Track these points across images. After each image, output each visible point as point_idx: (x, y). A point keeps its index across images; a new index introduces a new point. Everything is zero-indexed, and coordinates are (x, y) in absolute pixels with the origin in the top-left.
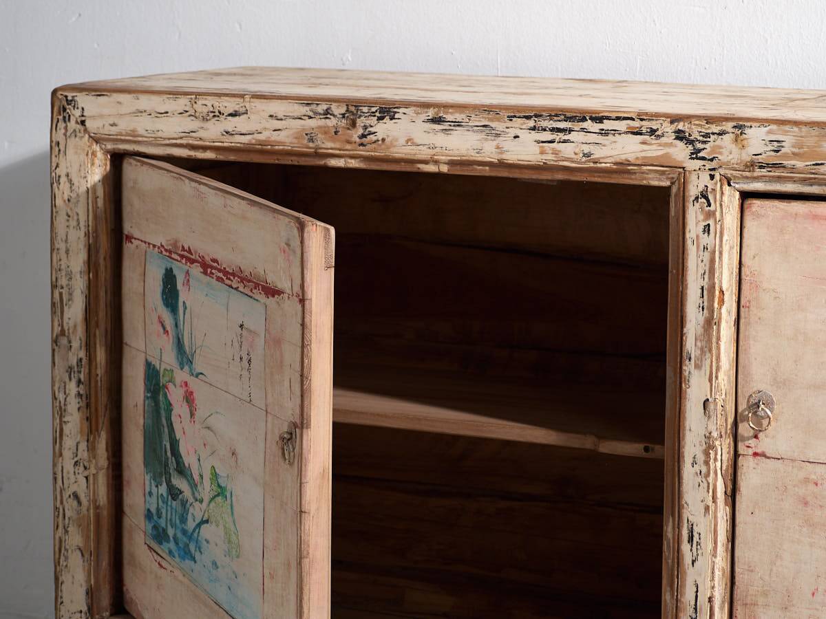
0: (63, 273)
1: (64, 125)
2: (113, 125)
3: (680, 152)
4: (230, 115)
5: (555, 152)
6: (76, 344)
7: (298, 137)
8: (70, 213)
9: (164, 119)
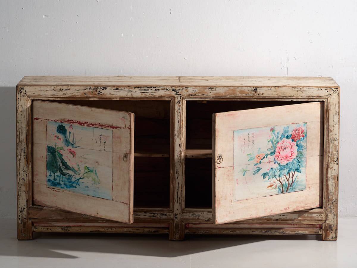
0: (20, 128)
1: (20, 94)
3: (173, 93)
4: (65, 90)
5: (145, 95)
6: (23, 144)
7: (82, 94)
8: (22, 114)
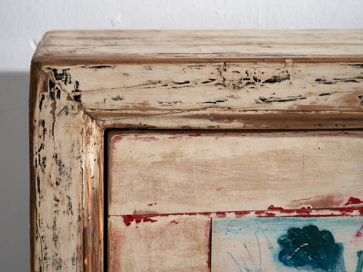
0: (50, 262)
1: (51, 102)
2: (119, 98)
4: (269, 81)
8: (58, 197)
9: (184, 90)
